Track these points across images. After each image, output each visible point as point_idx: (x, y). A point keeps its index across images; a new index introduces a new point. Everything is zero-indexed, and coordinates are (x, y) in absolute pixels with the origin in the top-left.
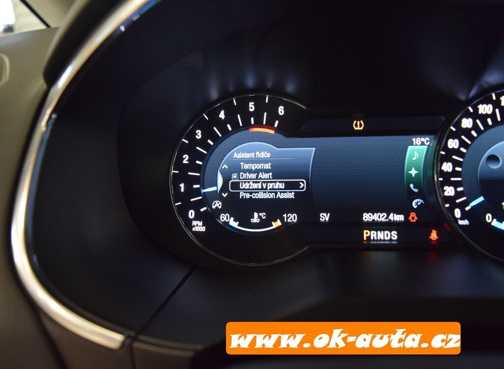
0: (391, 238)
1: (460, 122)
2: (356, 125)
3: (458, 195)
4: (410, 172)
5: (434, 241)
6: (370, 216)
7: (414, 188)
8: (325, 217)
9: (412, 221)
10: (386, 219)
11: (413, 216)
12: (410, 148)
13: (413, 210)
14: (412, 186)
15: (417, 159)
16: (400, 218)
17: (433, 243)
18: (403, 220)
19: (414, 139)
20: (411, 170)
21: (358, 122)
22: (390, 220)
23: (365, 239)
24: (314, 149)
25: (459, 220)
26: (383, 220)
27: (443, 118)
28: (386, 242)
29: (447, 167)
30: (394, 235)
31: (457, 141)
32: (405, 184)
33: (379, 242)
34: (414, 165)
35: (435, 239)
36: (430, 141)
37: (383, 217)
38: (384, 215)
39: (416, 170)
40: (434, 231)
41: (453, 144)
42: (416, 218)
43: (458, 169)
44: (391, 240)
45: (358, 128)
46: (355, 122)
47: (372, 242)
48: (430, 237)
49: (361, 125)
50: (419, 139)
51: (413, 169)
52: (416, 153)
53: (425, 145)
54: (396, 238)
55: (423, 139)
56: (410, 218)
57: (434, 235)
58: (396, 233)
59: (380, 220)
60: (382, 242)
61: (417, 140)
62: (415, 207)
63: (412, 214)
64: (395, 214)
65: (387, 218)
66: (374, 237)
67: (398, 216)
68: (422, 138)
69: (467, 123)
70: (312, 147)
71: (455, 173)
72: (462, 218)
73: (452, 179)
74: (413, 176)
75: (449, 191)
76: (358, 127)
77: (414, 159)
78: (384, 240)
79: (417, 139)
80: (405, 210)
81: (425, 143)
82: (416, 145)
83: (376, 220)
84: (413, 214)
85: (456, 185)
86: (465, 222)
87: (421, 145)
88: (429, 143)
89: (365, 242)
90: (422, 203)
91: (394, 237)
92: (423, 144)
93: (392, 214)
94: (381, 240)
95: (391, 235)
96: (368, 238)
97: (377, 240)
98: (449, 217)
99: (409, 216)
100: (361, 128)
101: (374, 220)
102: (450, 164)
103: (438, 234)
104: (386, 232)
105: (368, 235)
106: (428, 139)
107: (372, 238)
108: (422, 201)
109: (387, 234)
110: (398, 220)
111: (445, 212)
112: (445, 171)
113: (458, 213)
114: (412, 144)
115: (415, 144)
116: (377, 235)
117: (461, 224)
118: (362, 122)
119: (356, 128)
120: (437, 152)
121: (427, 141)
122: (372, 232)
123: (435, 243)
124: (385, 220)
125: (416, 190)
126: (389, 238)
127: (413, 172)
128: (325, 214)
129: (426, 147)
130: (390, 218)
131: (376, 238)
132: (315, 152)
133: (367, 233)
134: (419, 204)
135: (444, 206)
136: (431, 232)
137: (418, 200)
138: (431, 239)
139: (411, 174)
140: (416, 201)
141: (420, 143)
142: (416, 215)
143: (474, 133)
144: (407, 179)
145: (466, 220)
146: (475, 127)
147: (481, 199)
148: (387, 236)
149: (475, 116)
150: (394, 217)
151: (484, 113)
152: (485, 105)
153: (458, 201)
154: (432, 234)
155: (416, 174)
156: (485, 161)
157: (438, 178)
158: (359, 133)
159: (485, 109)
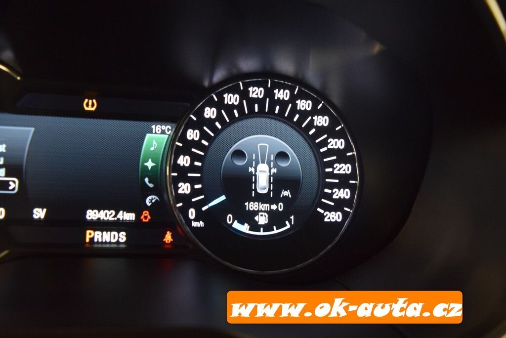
0: (118, 240)
1: (202, 111)
2: (87, 105)
3: (195, 193)
4: (146, 164)
5: (168, 244)
6: (95, 213)
7: (150, 182)
8: (39, 213)
9: (144, 220)
10: (113, 217)
11: (146, 215)
12: (148, 136)
13: (146, 208)
14: (147, 180)
15: (155, 149)
16: (130, 217)
17: (167, 246)
18: (134, 219)
19: (153, 127)
20: (147, 161)
21: (90, 102)
22: (118, 219)
23: (87, 240)
24: (33, 129)
25: (193, 222)
26: (111, 218)
27: (189, 105)
28: (113, 246)
29: (184, 161)
30: (122, 237)
31: (197, 131)
32: (140, 175)
33: (104, 246)
34: (151, 156)
35: (169, 242)
36: (172, 130)
37: (110, 215)
38: (112, 214)
39: (153, 162)
40: (168, 232)
41: (192, 135)
42: (149, 217)
43: (197, 163)
44: (118, 242)
45: (90, 109)
46: (86, 101)
47: (96, 246)
48: (164, 240)
49: (93, 105)
50: (160, 126)
51: (150, 160)
52: (154, 143)
53: (166, 134)
54: (124, 240)
55: (164, 127)
56: (142, 217)
57: (168, 238)
58: (124, 233)
59: (106, 219)
60: (108, 246)
61: (157, 128)
62: (149, 204)
63: (144, 212)
64: (125, 212)
65: (115, 216)
66: (98, 239)
67: (128, 214)
68: (163, 126)
69: (210, 113)
70: (31, 127)
71: (192, 168)
72: (196, 220)
73: (189, 175)
74: (150, 168)
75: (184, 188)
76: (90, 106)
77: (152, 149)
78: (110, 243)
79: (158, 126)
80: (137, 207)
81: (166, 131)
82: (156, 133)
83: (102, 219)
84: (146, 213)
85: (193, 181)
86: (201, 224)
87: (161, 133)
88: (170, 131)
89: (87, 245)
90: (157, 200)
91: (122, 239)
92: (163, 132)
93: (121, 212)
94: (106, 243)
95: (119, 237)
96: (92, 239)
97: (102, 243)
99: (142, 214)
100: (93, 109)
101: (99, 219)
102: (188, 157)
103: (172, 236)
104: (113, 233)
105: (92, 236)
106: (170, 128)
107: (96, 240)
108: (157, 198)
109: (114, 236)
110: (128, 219)
111: (176, 213)
112: (182, 165)
113: (192, 214)
114: (151, 132)
115: (154, 132)
116: (102, 236)
117: (195, 226)
118: (94, 101)
119: (86, 108)
120: (172, 141)
121: (168, 130)
122: (97, 233)
123: (169, 246)
124: (113, 219)
125: (151, 185)
126: (115, 240)
127: (150, 164)
128: (40, 210)
129: (167, 136)
130: (118, 216)
131: (100, 240)
132: (34, 133)
133: (90, 234)
134: (153, 201)
135: (175, 206)
136: (166, 234)
137: (153, 197)
138: (165, 242)
139: (147, 167)
140: (150, 197)
141: (160, 132)
142: (149, 214)
143: (217, 124)
144: (141, 173)
145: (201, 222)
146: (220, 118)
147: (223, 198)
148: (114, 238)
149: (220, 105)
150: (123, 215)
151: (230, 103)
152: (231, 95)
153: (194, 200)
154: (167, 236)
155: (152, 167)
156: (230, 156)
157: (170, 173)
158: (89, 115)
159: (231, 99)
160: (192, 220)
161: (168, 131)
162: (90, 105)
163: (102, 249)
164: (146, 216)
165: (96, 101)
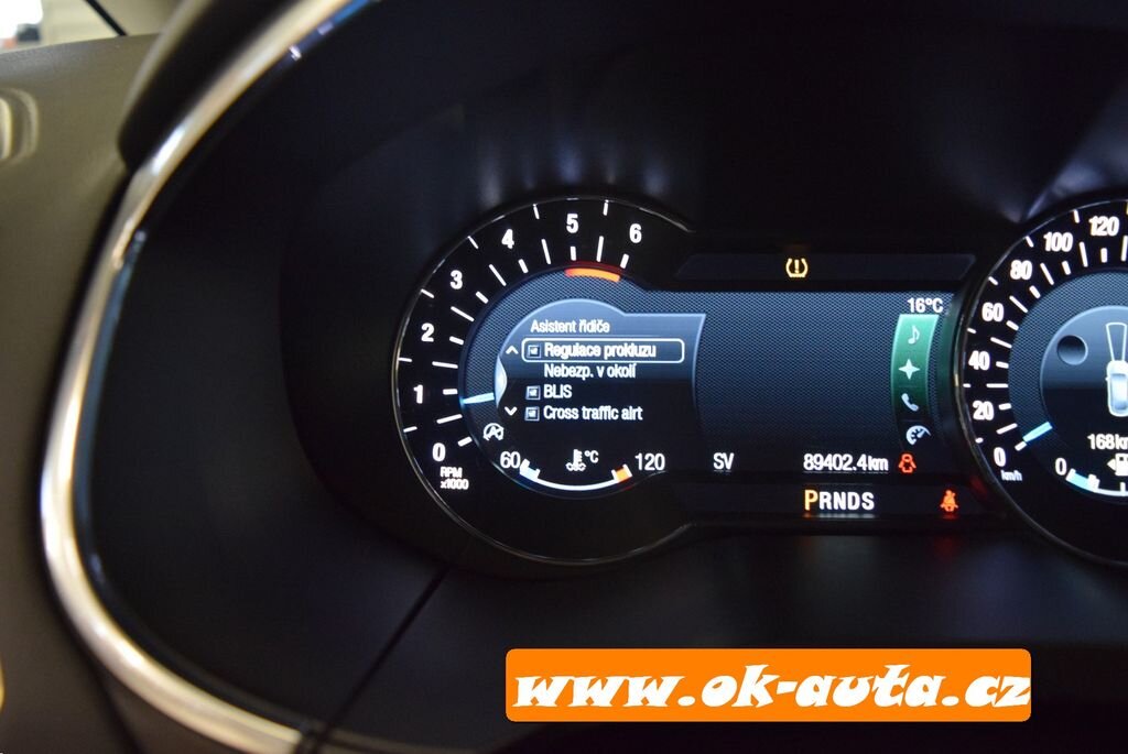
0: (861, 506)
1: (1007, 267)
2: (792, 268)
3: (1002, 418)
4: (902, 369)
5: (950, 513)
6: (818, 459)
7: (911, 402)
8: (724, 461)
9: (904, 471)
10: (851, 466)
11: (907, 461)
12: (903, 318)
13: (907, 448)
14: (905, 398)
15: (916, 342)
16: (879, 464)
17: (947, 517)
18: (887, 469)
19: (911, 301)
20: (904, 364)
21: (797, 262)
22: (860, 469)
23: (807, 507)
24: (703, 316)
25: (1002, 471)
26: (845, 468)
27: (972, 259)
28: (851, 516)
29: (980, 360)
30: (868, 501)
31: (999, 306)
32: (892, 388)
33: (836, 516)
34: (910, 353)
35: (952, 510)
36: (943, 305)
37: (845, 462)
38: (848, 459)
39: (914, 364)
40: (949, 492)
41: (992, 312)
42: (913, 465)
43: (1001, 364)
44: (861, 510)
45: (797, 275)
46: (790, 261)
47: (822, 516)
48: (942, 506)
49: (801, 268)
50: (922, 299)
51: (909, 362)
52: (915, 330)
53: (934, 313)
54: (872, 506)
55: (929, 301)
56: (901, 465)
57: (949, 502)
58: (871, 496)
59: (838, 469)
60: (843, 516)
61: (918, 303)
62: (912, 442)
63: (904, 456)
64: (870, 457)
65: (854, 464)
66: (825, 504)
67: (875, 460)
68: (928, 299)
69: (1021, 270)
70: (699, 312)
71: (994, 374)
72: (1008, 468)
73: (989, 386)
74: (909, 376)
75: (984, 411)
76: (797, 271)
77: (912, 341)
78: (847, 511)
79: (918, 300)
80: (890, 447)
81: (935, 308)
82: (916, 312)
83: (830, 469)
84: (907, 458)
85: (996, 397)
86: (1016, 476)
87: (925, 313)
88: (941, 309)
89: (807, 516)
90: (925, 433)
91: (868, 504)
92: (929, 310)
93: (863, 457)
94: (840, 511)
95: (862, 501)
96: (815, 505)
97: (833, 511)
98: (982, 462)
99: (900, 459)
100: (803, 275)
101: (826, 469)
102: (985, 355)
103: (957, 499)
104: (851, 494)
105: (814, 500)
106: (941, 302)
107: (822, 507)
108: (925, 430)
109: (854, 498)
110: (876, 468)
111: (975, 453)
112: (976, 368)
113: (1000, 456)
114: (907, 311)
115: (912, 310)
116: (832, 501)
117: (1007, 479)
118: (803, 261)
119: (791, 275)
120: (960, 328)
121: (938, 305)
122: (822, 494)
123: (952, 517)
124: (850, 469)
125: (914, 407)
126: (856, 507)
127: (909, 369)
128: (724, 456)
129: (936, 317)
130: (859, 464)
131: (829, 507)
132: (705, 323)
133: (811, 496)
134: (919, 436)
135: (973, 441)
136: (945, 494)
137: (919, 428)
138: (944, 509)
139: (904, 374)
140: (913, 429)
141: (924, 309)
142: (914, 460)
143: (1034, 291)
144: (895, 385)
145: (1016, 472)
146: (1037, 278)
147: (1046, 427)
148: (854, 503)
149: (1038, 255)
150: (867, 462)
151: (1056, 249)
152: (1057, 234)
153: (1000, 431)
154: (946, 498)
155: (914, 374)
156: (1055, 349)
157: (961, 383)
158: (798, 286)
159: (1058, 242)
160: (1001, 468)
161: (938, 307)
162: (797, 269)
163: (832, 521)
164: (907, 463)
165: (807, 261)
